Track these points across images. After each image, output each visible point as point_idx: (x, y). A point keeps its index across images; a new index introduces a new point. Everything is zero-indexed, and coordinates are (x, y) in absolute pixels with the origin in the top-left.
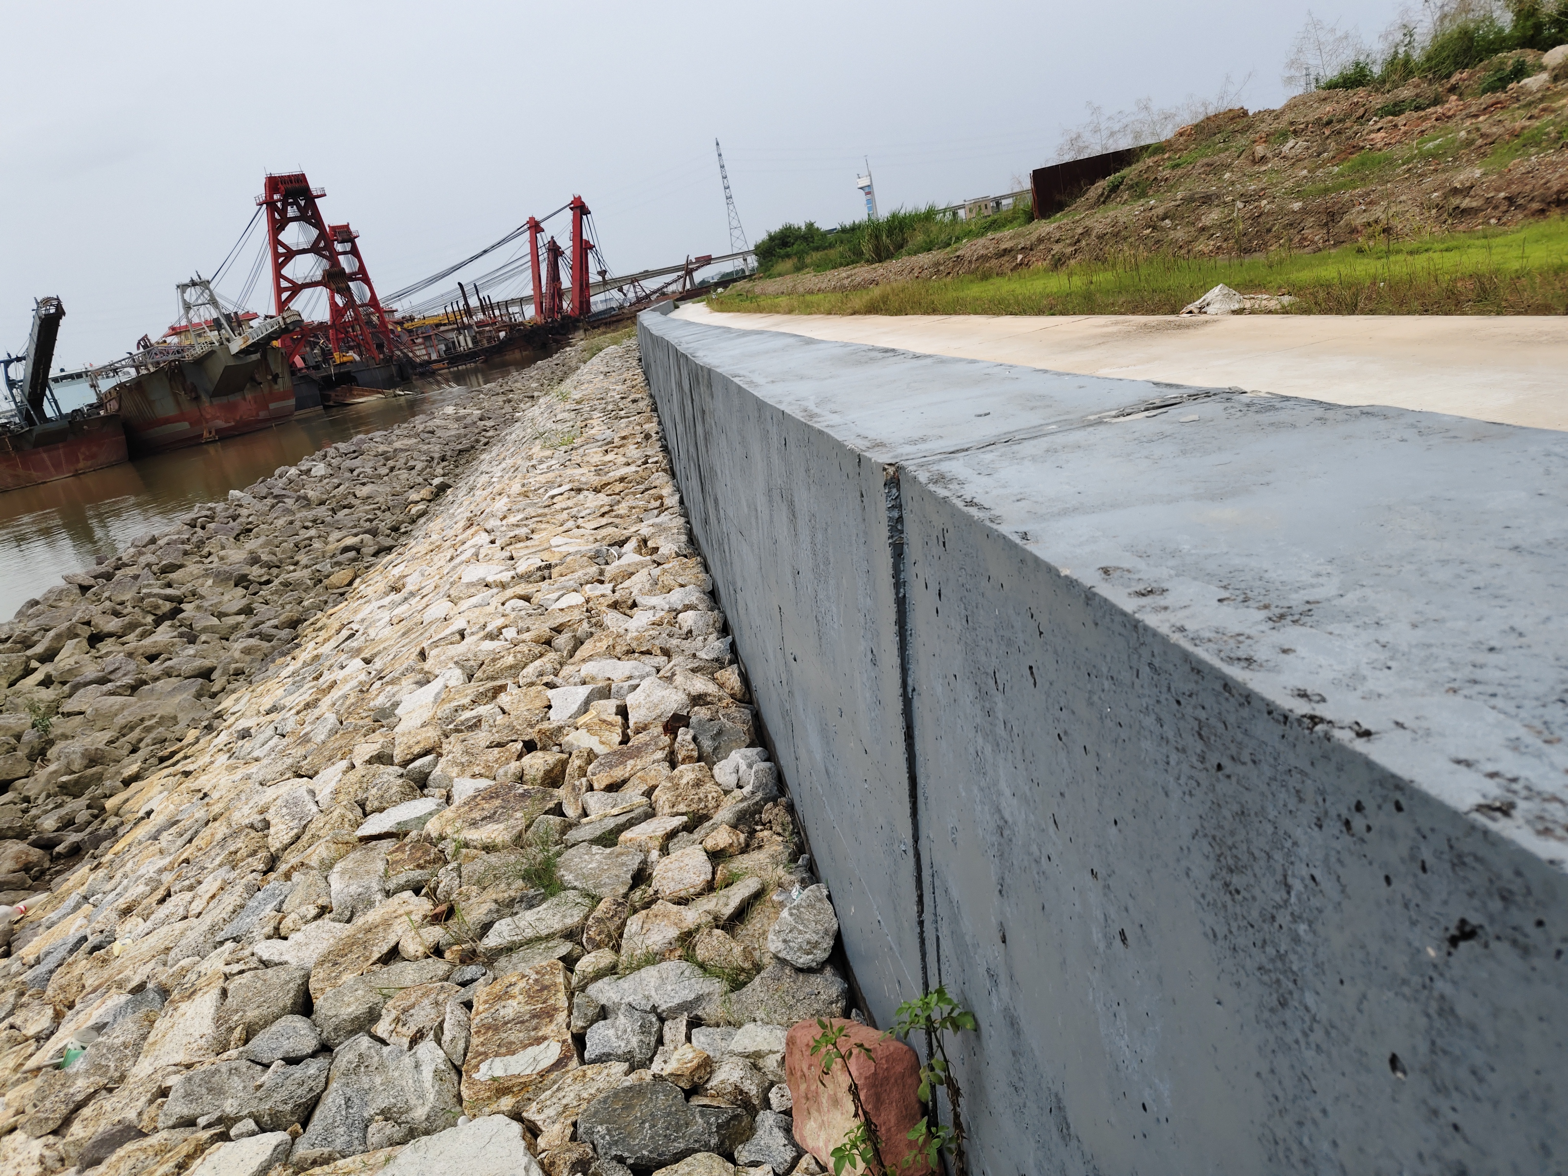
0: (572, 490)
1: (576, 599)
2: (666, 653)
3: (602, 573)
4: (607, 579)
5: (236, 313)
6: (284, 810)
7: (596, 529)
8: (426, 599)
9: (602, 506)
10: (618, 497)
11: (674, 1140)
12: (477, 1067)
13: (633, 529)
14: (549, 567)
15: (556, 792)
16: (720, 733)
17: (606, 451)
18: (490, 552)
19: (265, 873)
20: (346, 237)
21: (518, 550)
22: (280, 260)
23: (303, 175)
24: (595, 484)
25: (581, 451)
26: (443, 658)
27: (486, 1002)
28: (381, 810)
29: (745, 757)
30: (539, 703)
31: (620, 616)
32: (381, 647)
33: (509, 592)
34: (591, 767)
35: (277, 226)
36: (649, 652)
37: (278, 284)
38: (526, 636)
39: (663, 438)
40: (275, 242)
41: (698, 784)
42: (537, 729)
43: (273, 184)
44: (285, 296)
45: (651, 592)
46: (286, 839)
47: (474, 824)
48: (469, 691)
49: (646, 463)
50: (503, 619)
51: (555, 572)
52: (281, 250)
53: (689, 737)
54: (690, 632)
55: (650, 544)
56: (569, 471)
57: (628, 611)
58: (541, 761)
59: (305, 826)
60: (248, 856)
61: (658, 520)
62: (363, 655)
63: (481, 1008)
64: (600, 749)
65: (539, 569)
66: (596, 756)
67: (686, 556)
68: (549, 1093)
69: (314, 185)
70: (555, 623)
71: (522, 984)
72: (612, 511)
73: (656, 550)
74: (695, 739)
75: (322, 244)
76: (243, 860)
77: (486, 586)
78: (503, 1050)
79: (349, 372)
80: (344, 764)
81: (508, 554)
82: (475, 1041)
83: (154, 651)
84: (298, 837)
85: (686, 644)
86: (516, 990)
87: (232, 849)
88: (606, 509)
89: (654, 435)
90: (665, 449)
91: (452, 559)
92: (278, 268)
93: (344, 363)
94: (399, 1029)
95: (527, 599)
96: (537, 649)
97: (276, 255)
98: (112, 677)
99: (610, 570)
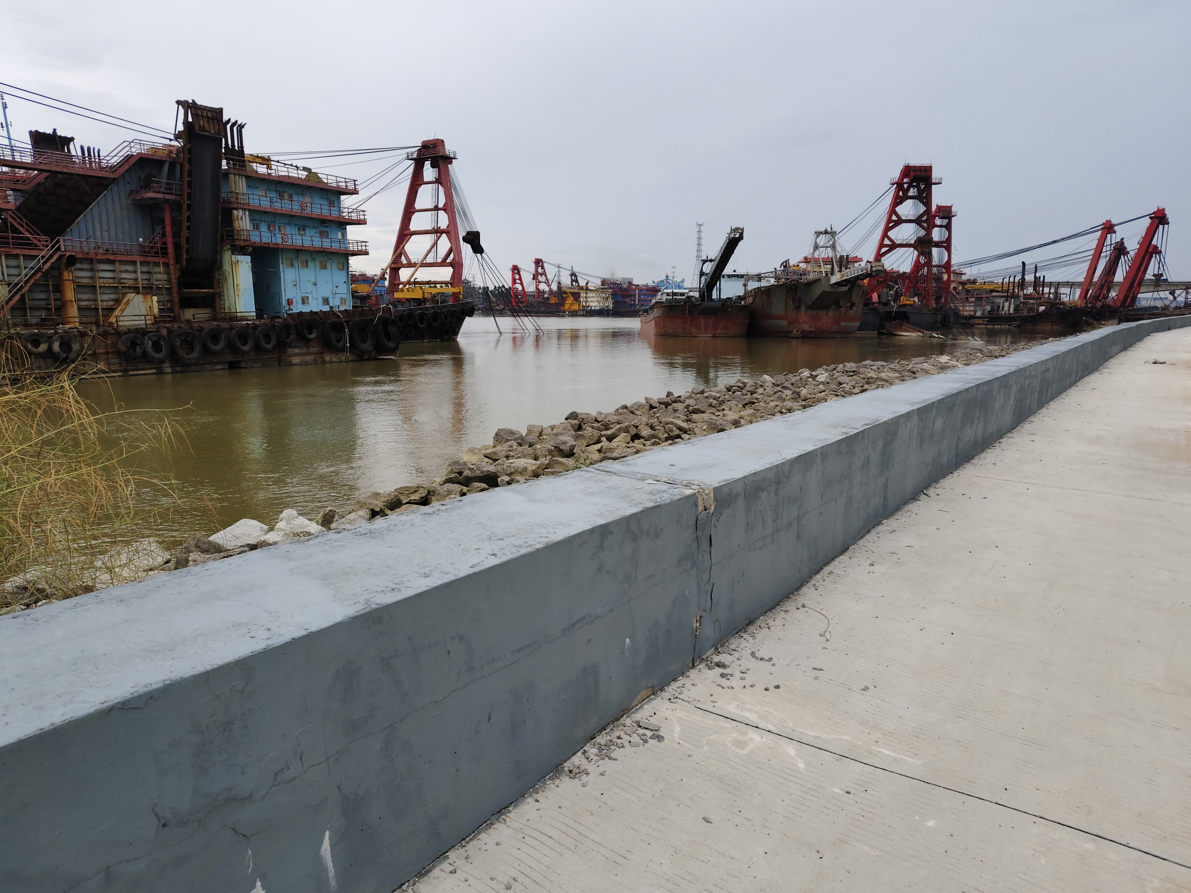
20: (946, 215)
22: (890, 225)
23: (931, 167)
35: (898, 201)
37: (882, 240)
40: (893, 211)
43: (907, 171)
44: (884, 250)
52: (894, 218)
69: (935, 175)
75: (924, 218)
79: (906, 312)
92: (887, 229)
93: (905, 305)
97: (889, 220)
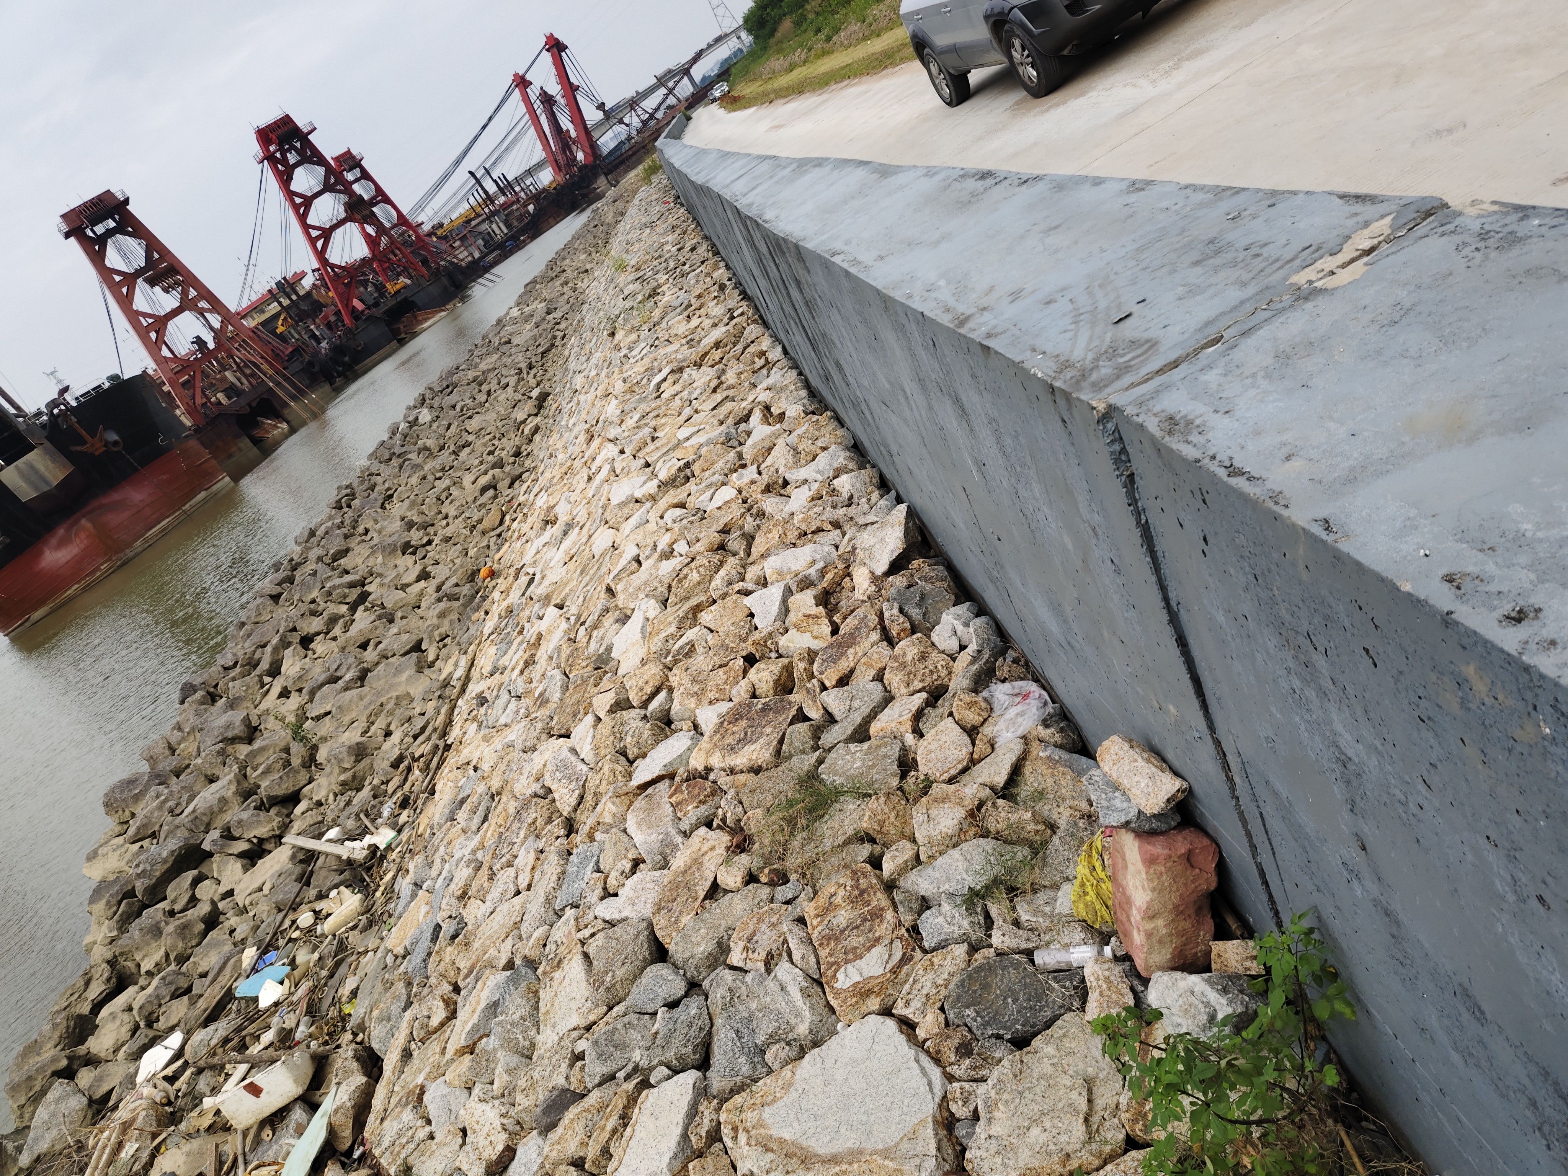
0: (672, 371)
1: (727, 493)
2: (837, 525)
3: (740, 456)
4: (748, 462)
5: (285, 278)
6: (558, 774)
7: (714, 408)
8: (585, 529)
9: (710, 381)
10: (721, 366)
11: (1041, 1010)
12: (834, 976)
13: (751, 399)
14: (688, 465)
15: (791, 697)
16: (923, 597)
17: (688, 317)
18: (624, 464)
19: (568, 836)
20: (352, 164)
21: (651, 453)
22: (301, 211)
23: (287, 116)
24: (693, 358)
25: (664, 325)
26: (631, 590)
27: (817, 916)
28: (644, 756)
29: (958, 617)
30: (741, 614)
31: (779, 499)
32: (567, 590)
33: (663, 503)
34: (815, 666)
35: (285, 178)
36: (819, 530)
37: (309, 235)
38: (699, 547)
39: (738, 285)
40: (290, 195)
41: (923, 657)
42: (750, 641)
43: (265, 135)
44: (319, 244)
45: (796, 464)
46: (573, 801)
47: (732, 749)
48: (671, 619)
49: (732, 318)
50: (669, 534)
51: (696, 468)
52: (298, 200)
53: (895, 611)
54: (851, 498)
55: (775, 410)
56: (662, 351)
57: (782, 491)
58: (767, 673)
59: (584, 786)
60: (546, 824)
61: (770, 381)
62: (553, 602)
63: (815, 922)
64: (816, 645)
65: (680, 470)
66: (816, 654)
67: (813, 413)
68: (907, 987)
69: (302, 123)
70: (720, 525)
71: (841, 893)
72: (721, 383)
73: (782, 416)
74: (901, 610)
75: (332, 180)
76: (543, 829)
77: (637, 501)
78: (851, 956)
79: (406, 299)
80: (589, 719)
81: (642, 461)
82: (823, 953)
83: (362, 640)
84: (582, 797)
85: (852, 511)
86: (838, 900)
87: (530, 820)
88: (715, 383)
89: (728, 283)
90: (745, 296)
91: (590, 479)
92: (302, 219)
93: (399, 291)
94: (751, 955)
95: (682, 506)
96: (716, 558)
97: (296, 207)
98: (338, 674)
99: (748, 451)
